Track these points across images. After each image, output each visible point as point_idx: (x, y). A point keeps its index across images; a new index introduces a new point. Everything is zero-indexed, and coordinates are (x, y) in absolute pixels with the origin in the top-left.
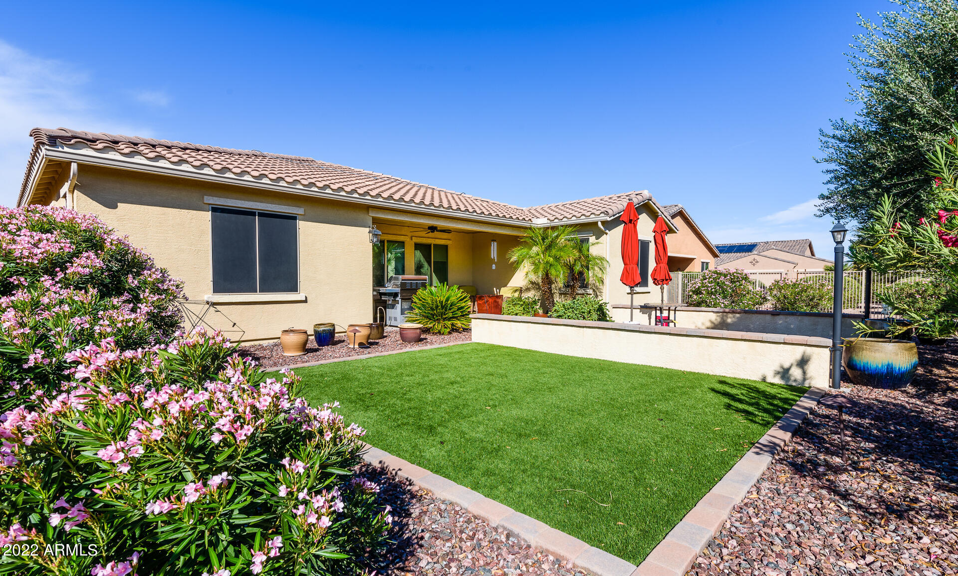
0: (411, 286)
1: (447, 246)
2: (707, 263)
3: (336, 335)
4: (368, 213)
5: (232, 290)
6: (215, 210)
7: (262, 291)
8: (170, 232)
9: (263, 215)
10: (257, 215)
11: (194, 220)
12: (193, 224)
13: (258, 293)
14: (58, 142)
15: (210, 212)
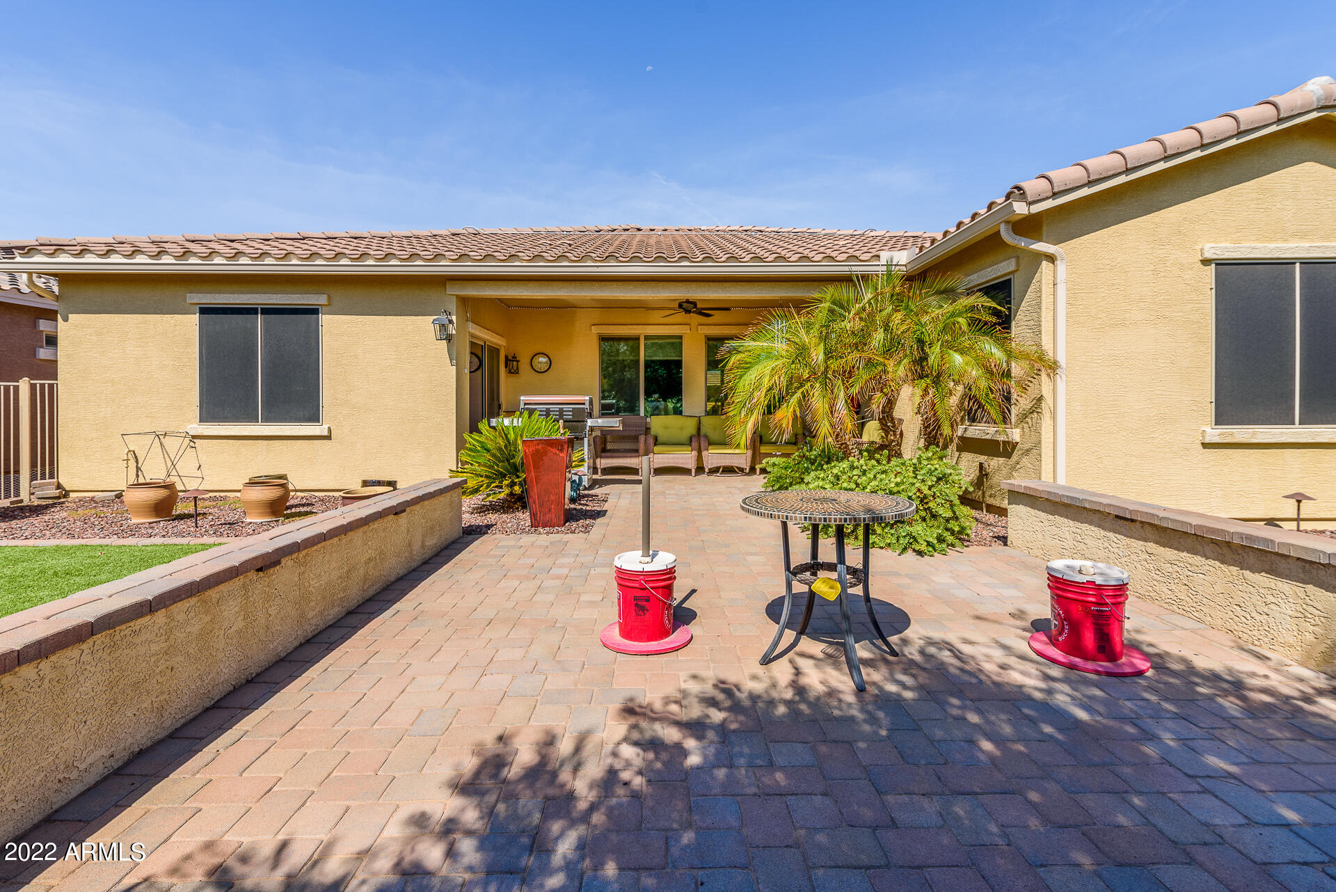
0: (547, 415)
4: (448, 289)
5: (224, 418)
6: (204, 311)
7: (267, 419)
8: (150, 344)
9: (266, 311)
10: (259, 312)
11: (178, 328)
12: (177, 333)
13: (260, 423)
14: (16, 252)
15: (198, 314)
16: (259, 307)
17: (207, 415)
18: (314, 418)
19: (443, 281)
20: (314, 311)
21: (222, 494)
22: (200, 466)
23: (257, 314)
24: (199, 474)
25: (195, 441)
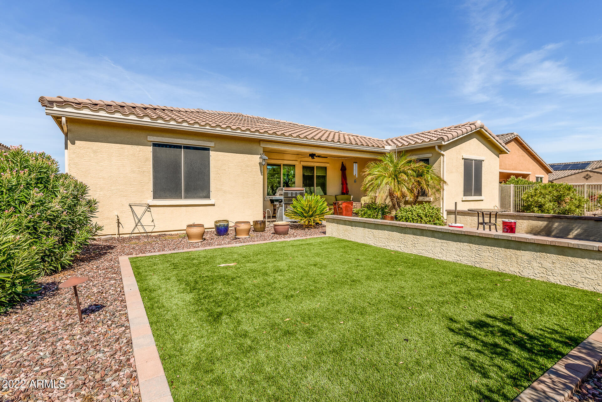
0: (292, 195)
1: (326, 168)
2: (541, 178)
3: (229, 228)
4: (260, 145)
5: (165, 197)
6: (155, 145)
7: (185, 198)
8: (126, 160)
9: (187, 147)
10: (183, 147)
11: (141, 152)
12: (140, 155)
13: (183, 199)
14: (54, 104)
15: (152, 147)
16: (183, 145)
17: (156, 196)
18: (208, 197)
19: (259, 141)
20: (207, 149)
21: (163, 233)
22: (153, 220)
23: (182, 148)
24: (152, 224)
25: (150, 208)
